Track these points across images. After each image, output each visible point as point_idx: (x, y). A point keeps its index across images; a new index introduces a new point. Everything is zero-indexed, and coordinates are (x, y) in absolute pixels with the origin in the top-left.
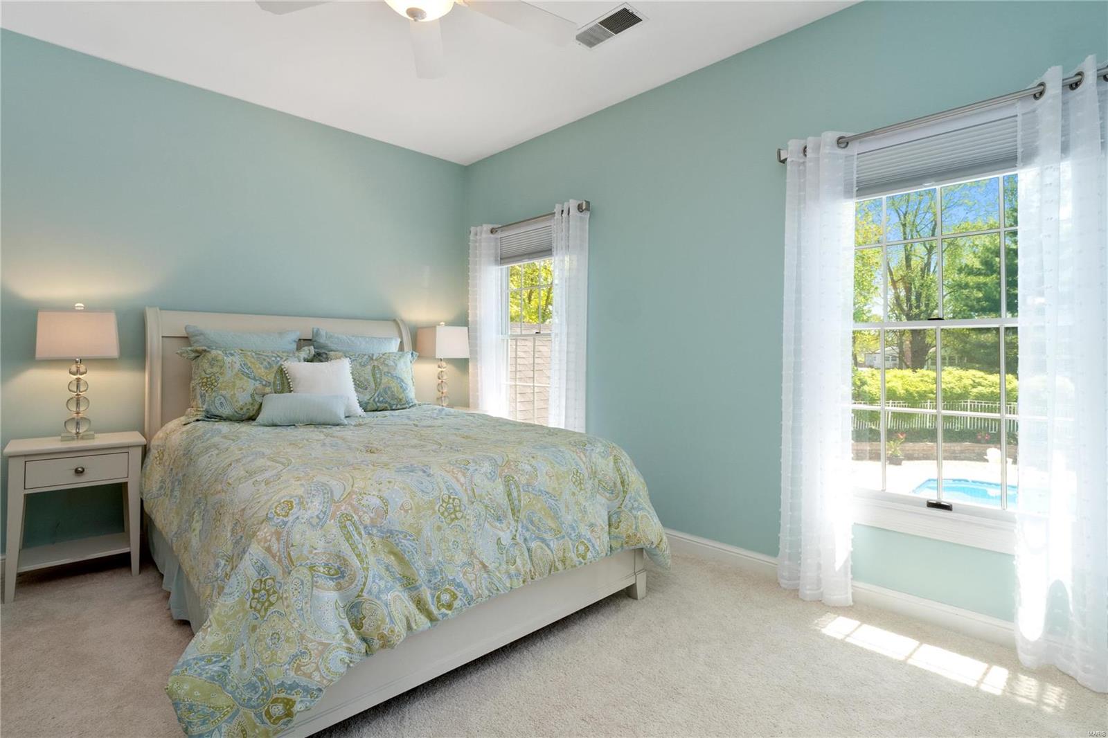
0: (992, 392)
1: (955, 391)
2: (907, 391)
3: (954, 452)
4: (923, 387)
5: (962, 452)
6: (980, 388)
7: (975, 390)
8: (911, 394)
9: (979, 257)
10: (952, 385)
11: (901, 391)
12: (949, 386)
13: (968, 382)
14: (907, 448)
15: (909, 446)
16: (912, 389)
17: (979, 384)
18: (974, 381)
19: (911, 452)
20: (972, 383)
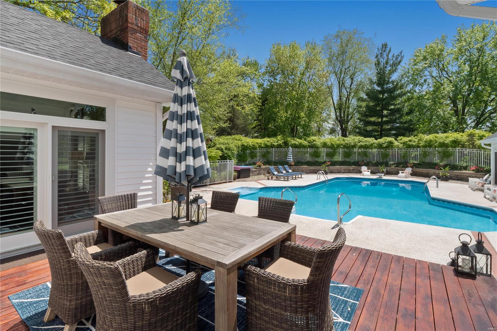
0: (366, 144)
1: (351, 144)
2: (332, 144)
3: (350, 170)
4: (338, 142)
5: (353, 170)
6: (361, 143)
7: (359, 144)
8: (333, 145)
9: (365, 92)
10: (350, 142)
11: (329, 144)
12: (349, 142)
13: (356, 140)
14: (331, 168)
15: (331, 167)
16: (333, 143)
17: (361, 141)
18: (359, 140)
19: (332, 170)
20: (358, 141)
